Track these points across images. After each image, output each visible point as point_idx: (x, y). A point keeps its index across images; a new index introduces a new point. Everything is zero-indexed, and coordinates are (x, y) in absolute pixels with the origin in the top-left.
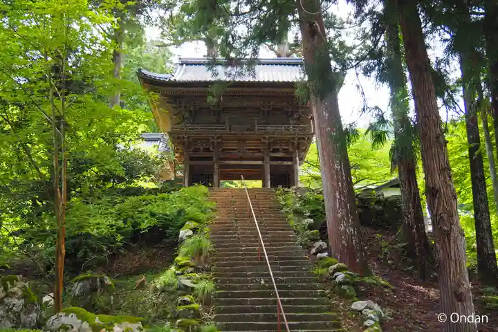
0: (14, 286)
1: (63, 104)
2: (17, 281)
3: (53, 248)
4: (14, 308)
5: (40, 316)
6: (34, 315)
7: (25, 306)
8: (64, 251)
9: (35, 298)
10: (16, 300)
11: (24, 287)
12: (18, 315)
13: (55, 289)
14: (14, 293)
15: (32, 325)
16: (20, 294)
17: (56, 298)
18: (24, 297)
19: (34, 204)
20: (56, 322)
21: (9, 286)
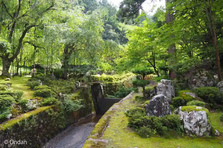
0: (203, 72)
1: (210, 3)
2: (203, 70)
3: (214, 58)
4: (204, 80)
5: (214, 82)
6: (211, 82)
7: (208, 79)
8: (219, 59)
9: (211, 76)
10: (205, 77)
11: (206, 72)
12: (206, 82)
13: (218, 73)
14: (203, 75)
15: (212, 85)
16: (205, 75)
17: (219, 76)
18: (207, 76)
19: (203, 43)
20: (221, 84)
21: (201, 72)
